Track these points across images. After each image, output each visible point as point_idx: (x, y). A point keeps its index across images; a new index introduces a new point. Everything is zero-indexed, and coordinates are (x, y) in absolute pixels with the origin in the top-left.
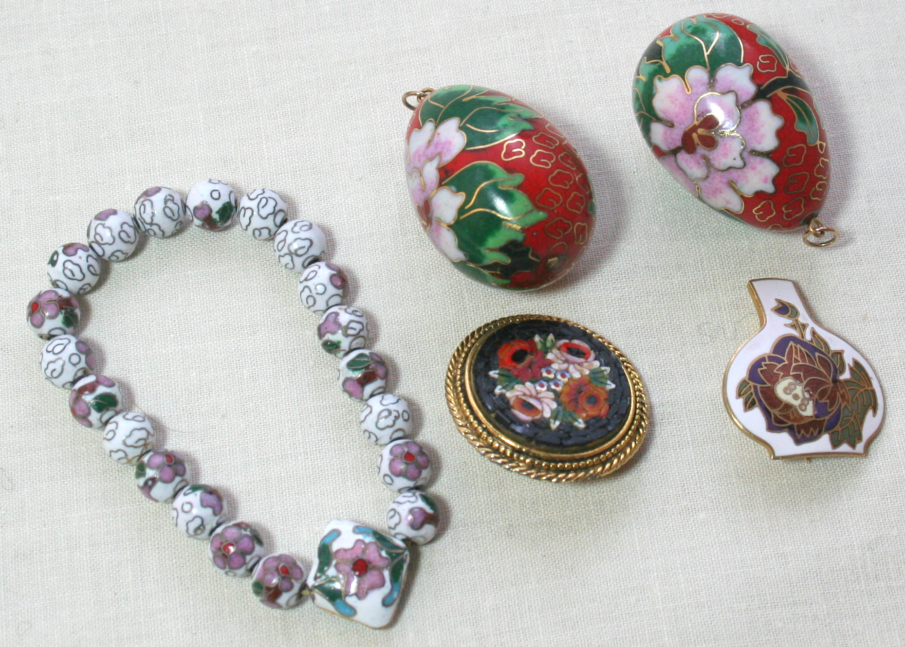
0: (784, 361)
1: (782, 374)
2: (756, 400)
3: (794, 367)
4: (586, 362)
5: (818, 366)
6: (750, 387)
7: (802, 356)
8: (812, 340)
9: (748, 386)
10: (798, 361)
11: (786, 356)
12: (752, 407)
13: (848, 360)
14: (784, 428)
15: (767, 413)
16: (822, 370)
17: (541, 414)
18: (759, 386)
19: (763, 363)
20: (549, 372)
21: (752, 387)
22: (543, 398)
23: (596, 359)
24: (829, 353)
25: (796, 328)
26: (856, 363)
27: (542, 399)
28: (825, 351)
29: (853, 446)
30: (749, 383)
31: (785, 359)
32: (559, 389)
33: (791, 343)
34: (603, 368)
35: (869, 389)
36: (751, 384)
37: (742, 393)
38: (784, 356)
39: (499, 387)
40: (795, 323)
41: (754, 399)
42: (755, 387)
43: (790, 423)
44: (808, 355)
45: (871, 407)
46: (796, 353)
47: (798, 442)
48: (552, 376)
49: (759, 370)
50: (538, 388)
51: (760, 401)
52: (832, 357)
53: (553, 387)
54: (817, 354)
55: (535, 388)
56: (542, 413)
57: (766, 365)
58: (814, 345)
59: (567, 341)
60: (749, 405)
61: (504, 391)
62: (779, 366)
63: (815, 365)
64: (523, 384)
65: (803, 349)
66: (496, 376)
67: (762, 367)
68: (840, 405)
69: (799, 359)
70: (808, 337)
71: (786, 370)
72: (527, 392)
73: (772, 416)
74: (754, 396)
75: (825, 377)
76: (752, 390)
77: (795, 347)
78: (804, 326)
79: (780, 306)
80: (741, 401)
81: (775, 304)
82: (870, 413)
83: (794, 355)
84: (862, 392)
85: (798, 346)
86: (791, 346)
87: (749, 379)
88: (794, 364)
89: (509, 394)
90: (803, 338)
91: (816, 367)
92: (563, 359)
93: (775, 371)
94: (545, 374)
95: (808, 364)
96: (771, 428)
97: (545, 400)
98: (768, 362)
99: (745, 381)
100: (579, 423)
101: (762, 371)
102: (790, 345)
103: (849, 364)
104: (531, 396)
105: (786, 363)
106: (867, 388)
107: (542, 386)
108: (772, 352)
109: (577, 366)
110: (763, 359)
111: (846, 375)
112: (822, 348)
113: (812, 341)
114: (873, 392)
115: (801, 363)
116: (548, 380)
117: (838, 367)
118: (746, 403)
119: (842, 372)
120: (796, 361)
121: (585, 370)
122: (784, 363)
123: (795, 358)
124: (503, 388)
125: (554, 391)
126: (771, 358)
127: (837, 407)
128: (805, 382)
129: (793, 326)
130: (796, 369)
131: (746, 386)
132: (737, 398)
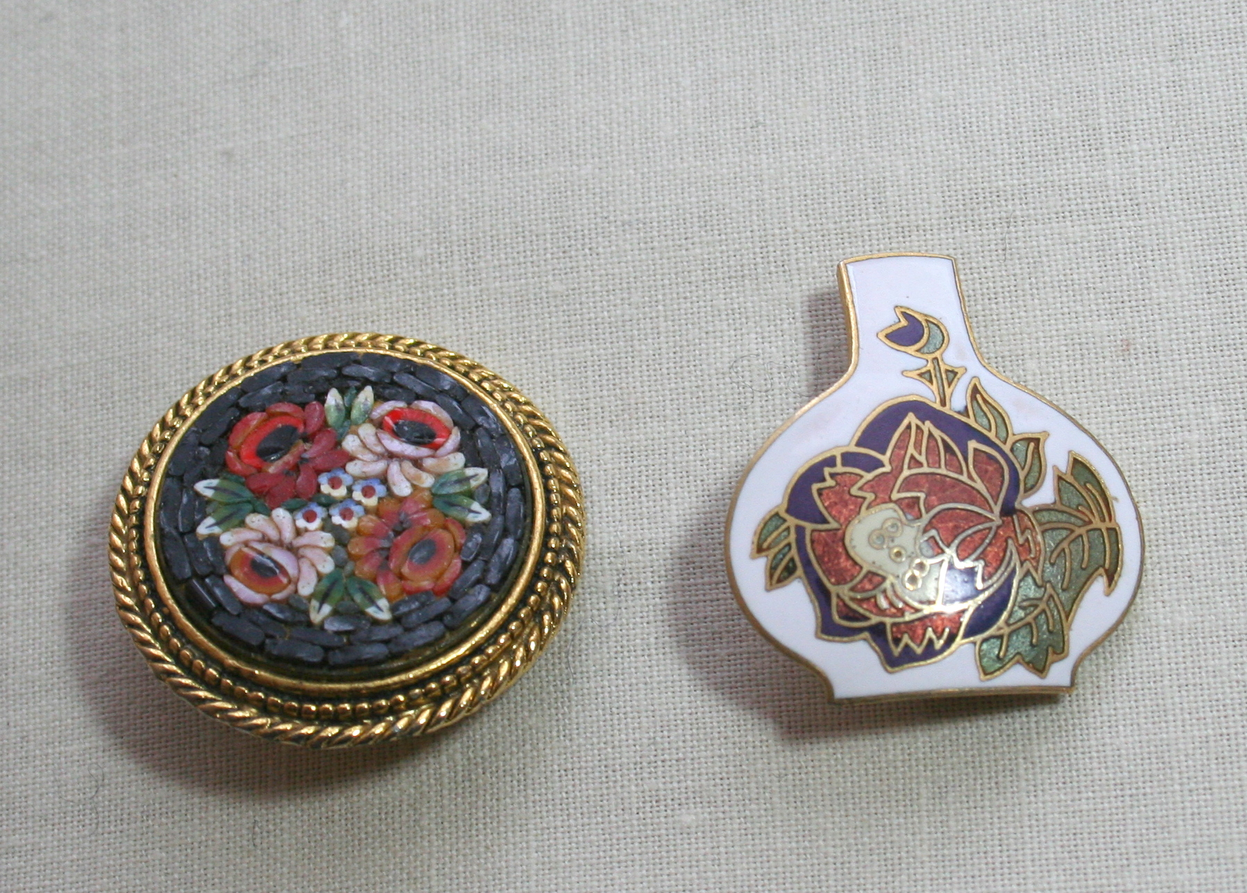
0: (883, 465)
1: (870, 497)
2: (799, 564)
3: (906, 479)
4: (433, 456)
5: (970, 477)
6: (788, 529)
7: (932, 451)
8: (966, 408)
9: (784, 527)
10: (920, 464)
11: (889, 453)
12: (786, 578)
13: (1056, 457)
14: (861, 630)
15: (821, 594)
16: (979, 485)
17: (291, 588)
18: (809, 527)
19: (827, 471)
20: (335, 483)
21: (793, 531)
22: (305, 546)
23: (460, 449)
24: (1005, 443)
25: (931, 381)
26: (1078, 465)
27: (301, 552)
28: (997, 436)
29: (1041, 670)
30: (785, 521)
31: (885, 458)
32: (348, 524)
33: (911, 418)
34: (470, 471)
35: (1103, 526)
36: (792, 521)
37: (765, 545)
38: (883, 453)
39: (210, 521)
40: (930, 366)
41: (792, 560)
42: (800, 531)
43: (875, 619)
44: (947, 448)
45: (1101, 570)
46: (918, 445)
47: (892, 662)
48: (340, 492)
49: (815, 487)
50: (301, 523)
51: (807, 564)
52: (1012, 450)
53: (337, 520)
54: (972, 445)
55: (294, 521)
56: (296, 584)
57: (832, 476)
58: (971, 421)
59: (401, 405)
60: (779, 575)
61: (216, 530)
62: (868, 476)
63: (961, 473)
64: (268, 513)
65: (937, 433)
66: (209, 493)
67: (824, 480)
68: (1014, 571)
69: (922, 459)
70: (958, 399)
71: (882, 488)
72: (272, 534)
73: (834, 601)
74: (794, 552)
75: (984, 503)
76: (792, 537)
77: (918, 427)
78: (953, 374)
79: (904, 323)
80: (761, 564)
81: (890, 319)
82: (1099, 584)
83: (911, 450)
84: (1081, 536)
85: (928, 426)
86: (909, 427)
87: (788, 511)
88: (906, 473)
89: (227, 539)
90: (943, 403)
91: (964, 478)
92: (379, 449)
93: (854, 491)
94: (326, 488)
95: (943, 471)
96: (828, 629)
97: (308, 553)
98: (839, 468)
99: (777, 514)
100: (380, 609)
101: (820, 492)
102: (905, 422)
103: (1055, 468)
104: (280, 544)
105: (887, 469)
106: (1097, 523)
107: (310, 517)
108: (854, 442)
109: (408, 466)
110: (830, 462)
111: (1045, 495)
112: (990, 430)
113: (965, 412)
114: (1114, 533)
115: (925, 469)
116: (328, 503)
117: (1022, 475)
118: (772, 570)
119: (1031, 489)
120: (915, 462)
121: (424, 475)
122: (880, 470)
123: (912, 457)
124: (218, 524)
125: (337, 531)
126: (848, 459)
127: (1003, 579)
128: (926, 517)
129: (926, 376)
130: (910, 484)
131: (777, 528)
132: (753, 558)
